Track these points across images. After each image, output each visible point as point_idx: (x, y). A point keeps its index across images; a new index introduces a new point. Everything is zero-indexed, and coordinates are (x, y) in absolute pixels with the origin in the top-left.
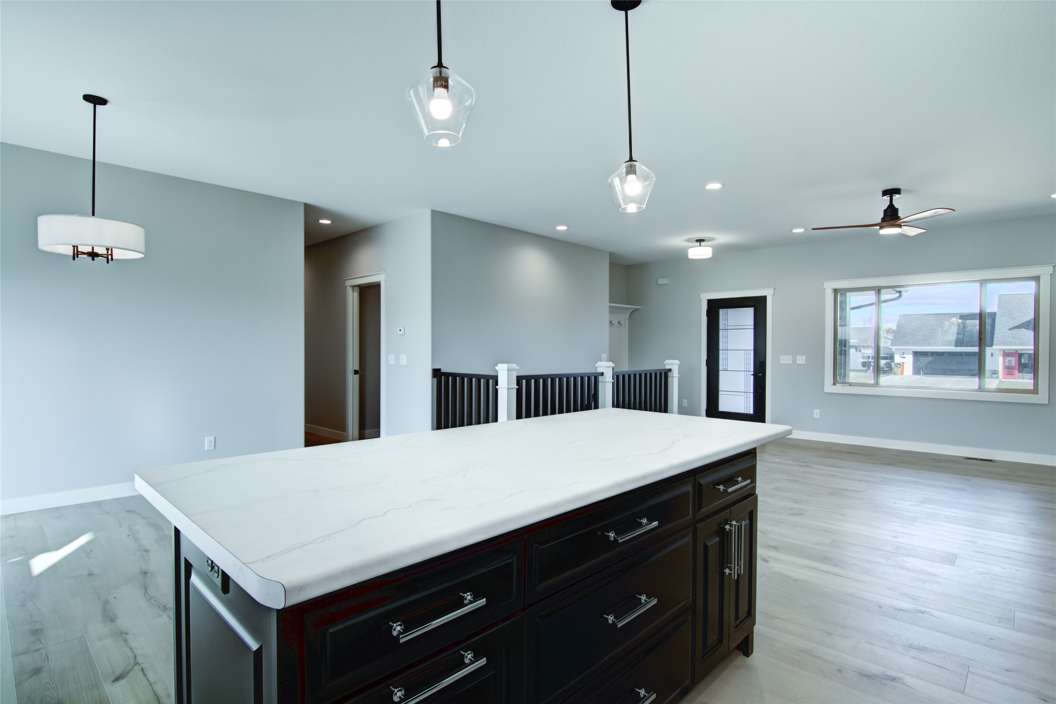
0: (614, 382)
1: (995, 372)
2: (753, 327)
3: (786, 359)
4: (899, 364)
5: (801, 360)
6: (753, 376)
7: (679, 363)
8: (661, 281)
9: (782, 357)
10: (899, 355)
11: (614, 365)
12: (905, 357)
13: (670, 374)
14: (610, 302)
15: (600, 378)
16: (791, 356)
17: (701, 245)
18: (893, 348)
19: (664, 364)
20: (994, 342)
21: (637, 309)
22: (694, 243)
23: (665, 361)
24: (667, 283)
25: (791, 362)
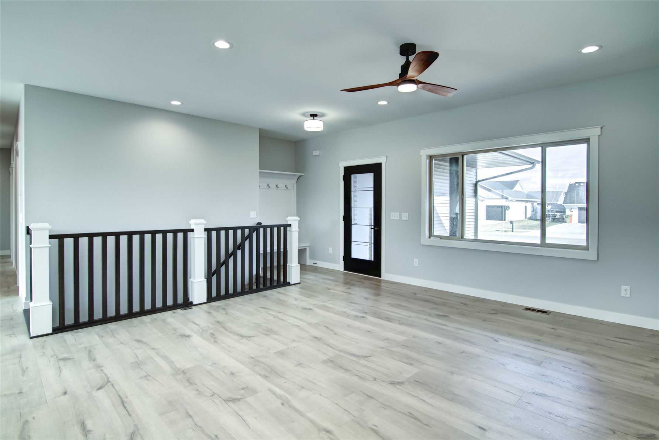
2: (373, 189)
3: (395, 216)
4: (569, 216)
5: (405, 216)
7: (299, 219)
8: (316, 153)
9: (392, 214)
10: (569, 210)
11: (206, 222)
12: (573, 211)
13: (289, 228)
14: (260, 169)
16: (398, 213)
17: (315, 119)
18: (565, 205)
19: (286, 220)
21: (301, 175)
22: (308, 117)
23: (287, 218)
24: (318, 154)
25: (398, 218)
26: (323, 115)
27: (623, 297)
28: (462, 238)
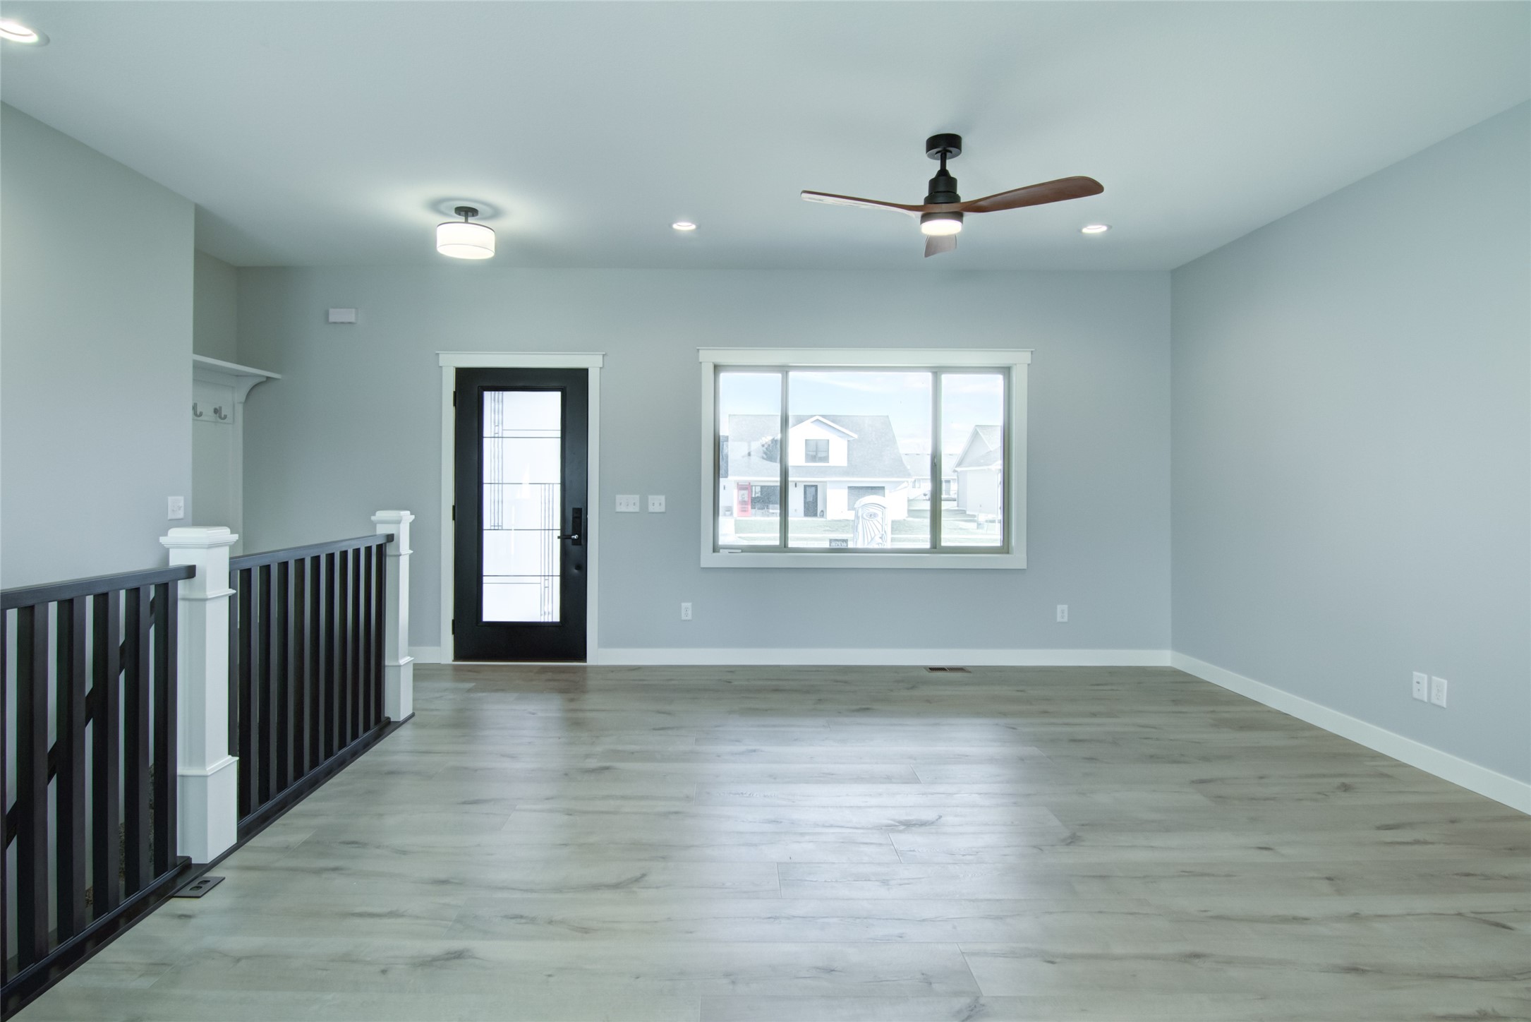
0: (236, 594)
1: (729, 509)
2: (557, 434)
3: (627, 503)
5: (657, 503)
6: (559, 540)
7: (411, 517)
8: (336, 315)
9: (619, 499)
13: (390, 550)
14: (196, 355)
15: (183, 588)
16: (637, 497)
17: (469, 221)
19: (373, 522)
20: (729, 472)
21: (268, 378)
22: (451, 216)
23: (374, 515)
24: (353, 320)
25: (637, 509)
26: (496, 213)
27: (1060, 623)
28: (785, 547)
